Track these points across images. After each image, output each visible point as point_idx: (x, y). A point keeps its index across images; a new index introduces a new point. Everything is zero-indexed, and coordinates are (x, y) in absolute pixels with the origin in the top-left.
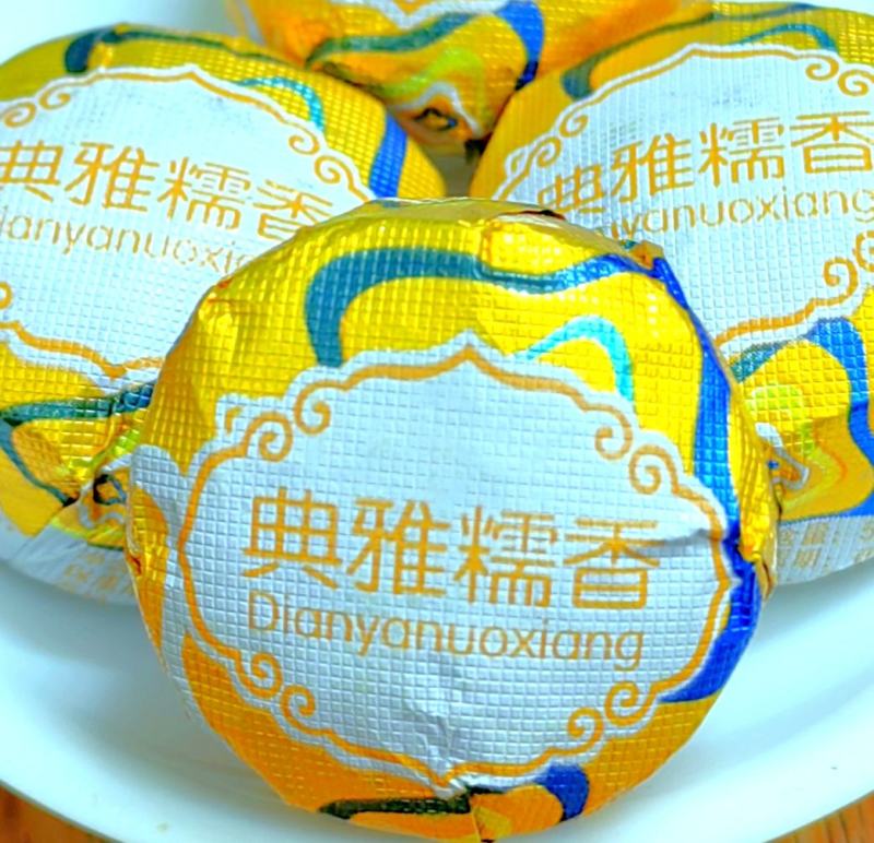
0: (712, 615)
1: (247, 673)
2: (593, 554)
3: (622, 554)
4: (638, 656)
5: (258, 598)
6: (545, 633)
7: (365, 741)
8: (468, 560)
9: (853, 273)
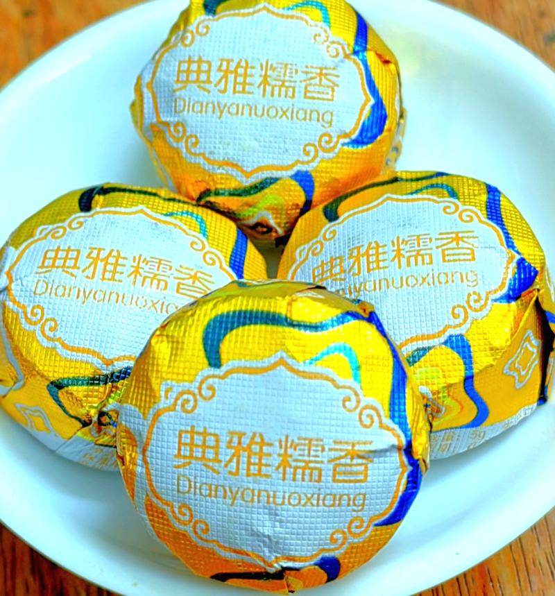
0: (399, 485)
1: (176, 514)
2: (342, 457)
3: (356, 457)
4: (363, 505)
5: (182, 478)
6: (319, 495)
7: (233, 547)
8: (282, 461)
9: (466, 312)
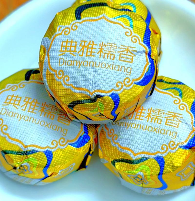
1: (57, 75)
2: (123, 51)
3: (128, 52)
4: (130, 73)
5: (61, 59)
6: (113, 65)
7: (78, 86)
8: (100, 51)
